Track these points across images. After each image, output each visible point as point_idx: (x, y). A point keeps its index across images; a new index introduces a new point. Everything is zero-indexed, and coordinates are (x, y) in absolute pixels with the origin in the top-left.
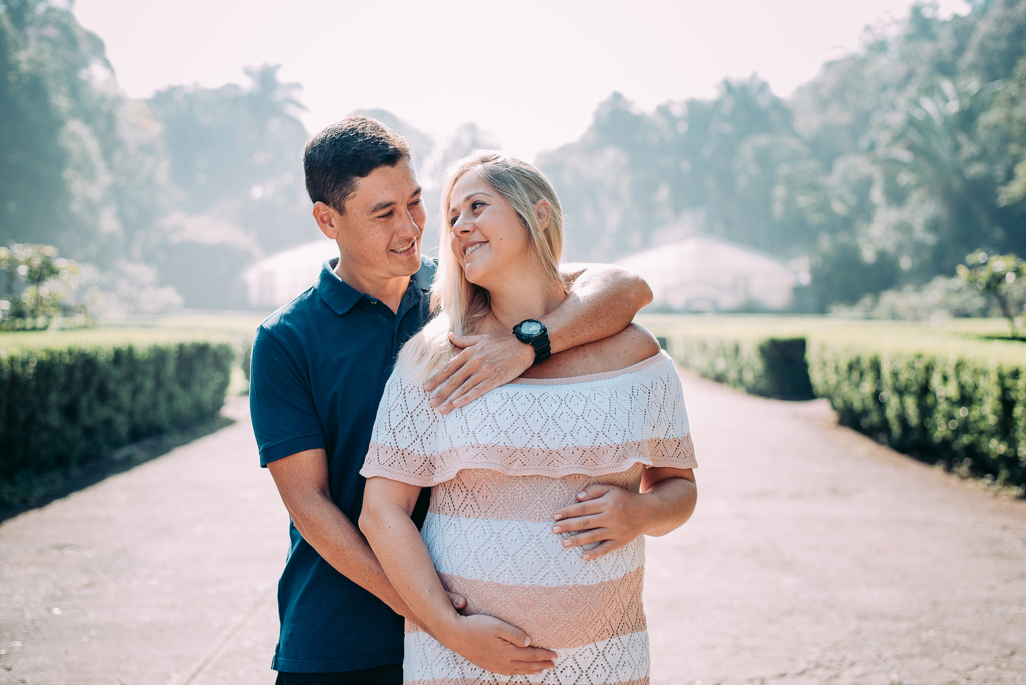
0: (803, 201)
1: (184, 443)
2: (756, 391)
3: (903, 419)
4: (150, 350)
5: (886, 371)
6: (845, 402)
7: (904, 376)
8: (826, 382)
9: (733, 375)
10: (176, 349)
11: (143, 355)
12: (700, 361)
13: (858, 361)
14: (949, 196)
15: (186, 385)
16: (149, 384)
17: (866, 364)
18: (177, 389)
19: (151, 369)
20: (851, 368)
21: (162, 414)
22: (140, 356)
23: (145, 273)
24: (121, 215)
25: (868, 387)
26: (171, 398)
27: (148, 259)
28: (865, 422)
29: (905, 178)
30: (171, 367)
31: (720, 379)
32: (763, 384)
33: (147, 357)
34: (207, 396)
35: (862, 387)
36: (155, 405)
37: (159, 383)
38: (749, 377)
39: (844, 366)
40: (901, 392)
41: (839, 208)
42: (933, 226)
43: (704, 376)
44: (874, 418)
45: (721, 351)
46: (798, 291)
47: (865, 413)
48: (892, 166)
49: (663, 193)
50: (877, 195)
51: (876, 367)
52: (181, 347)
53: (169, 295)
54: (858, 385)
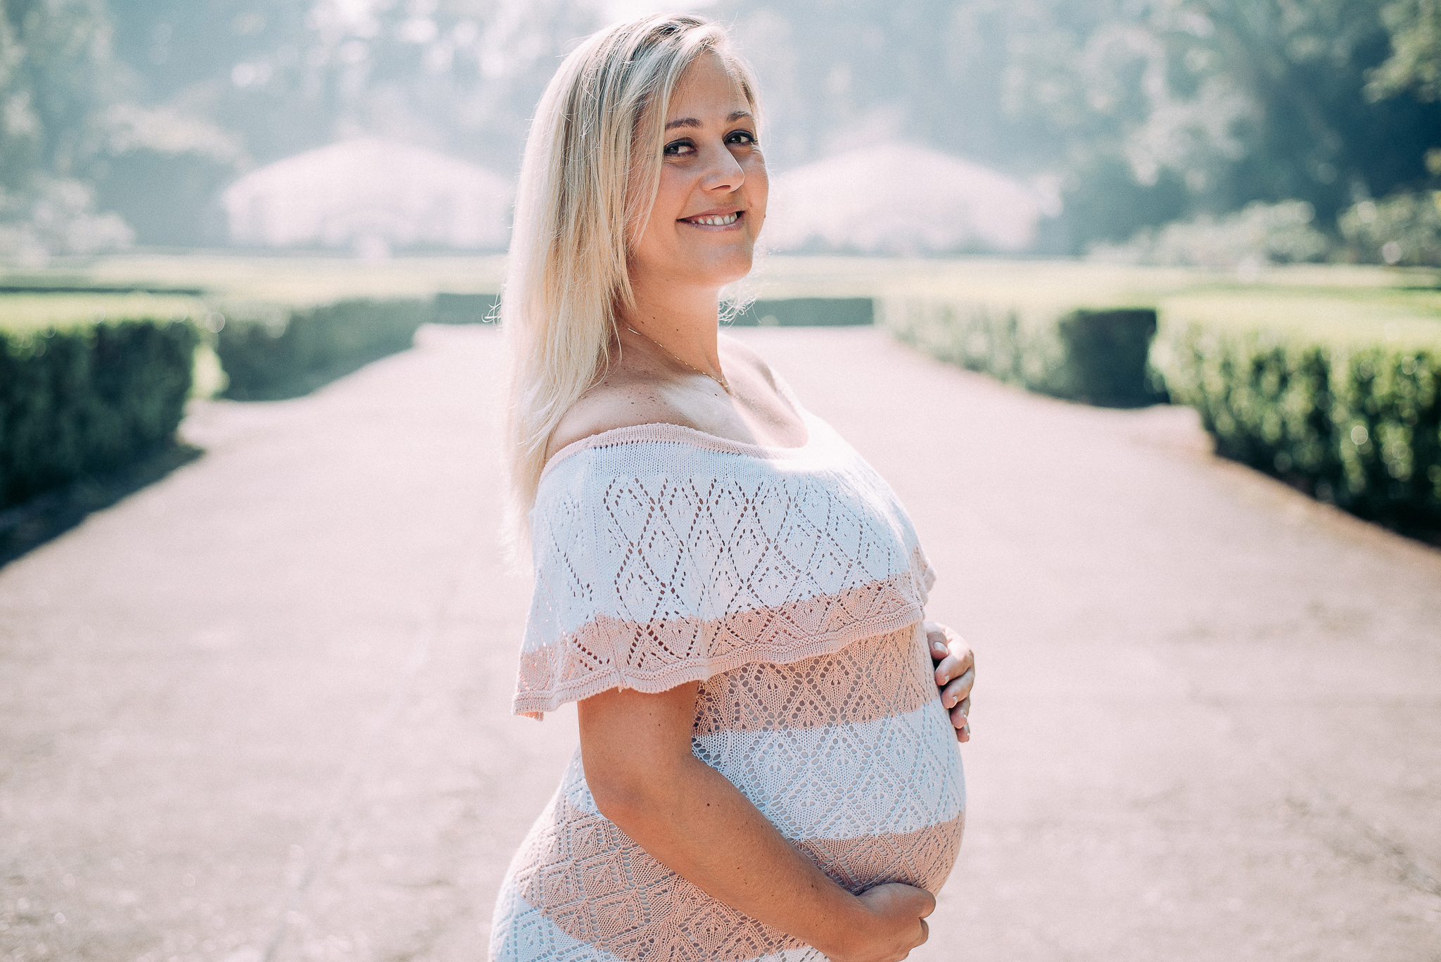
0: (1049, 91)
1: (106, 502)
2: (1046, 389)
3: (1374, 462)
4: (39, 338)
5: (1340, 378)
6: (1240, 425)
7: (1383, 388)
8: (1201, 387)
9: (1002, 361)
10: (92, 335)
11: (27, 351)
12: (938, 336)
13: (1278, 356)
14: (1264, 87)
15: (112, 396)
16: (41, 401)
17: (1293, 361)
18: (96, 406)
19: (43, 374)
20: (1259, 367)
21: (68, 450)
22: (19, 353)
23: (75, 194)
24: (39, 106)
25: (1297, 401)
26: (83, 421)
27: (80, 172)
28: (1283, 460)
29: (1199, 59)
30: (82, 368)
31: (974, 366)
32: (1062, 381)
33: (32, 353)
34: (150, 410)
35: (1283, 401)
36: (55, 436)
37: (60, 398)
38: (1034, 367)
39: (1244, 363)
40: (1374, 418)
41: (1101, 101)
42: (1239, 129)
43: (944, 358)
44: (1308, 454)
45: (983, 323)
46: (1044, 225)
47: (1285, 442)
48: (1178, 41)
49: (839, 80)
50: (1155, 84)
51: (1318, 369)
52: (101, 331)
53: (111, 228)
54: (1275, 398)
